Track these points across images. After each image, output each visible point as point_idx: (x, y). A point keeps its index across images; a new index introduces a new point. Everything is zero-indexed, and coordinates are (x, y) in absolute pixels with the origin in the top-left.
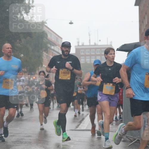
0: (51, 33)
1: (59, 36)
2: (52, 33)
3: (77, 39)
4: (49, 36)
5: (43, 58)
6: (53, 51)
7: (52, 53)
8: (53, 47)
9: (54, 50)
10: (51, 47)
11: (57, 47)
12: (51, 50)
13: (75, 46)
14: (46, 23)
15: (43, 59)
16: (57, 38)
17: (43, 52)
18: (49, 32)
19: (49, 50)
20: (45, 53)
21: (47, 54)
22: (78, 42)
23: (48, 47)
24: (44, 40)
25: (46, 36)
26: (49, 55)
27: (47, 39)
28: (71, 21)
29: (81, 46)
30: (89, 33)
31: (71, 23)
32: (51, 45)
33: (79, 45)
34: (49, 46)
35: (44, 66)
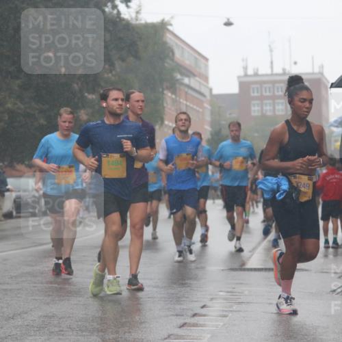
0: (182, 48)
1: (200, 54)
2: (185, 47)
3: (243, 60)
4: (178, 54)
5: (165, 105)
6: (186, 89)
7: (186, 93)
8: (186, 81)
9: (189, 87)
10: (183, 79)
11: (197, 78)
12: (182, 87)
13: (239, 77)
14: (171, 25)
15: (164, 107)
16: (196, 58)
17: (165, 92)
18: (177, 44)
19: (178, 86)
20: (170, 94)
21: (174, 96)
22: (245, 68)
23: (177, 80)
24: (166, 65)
25: (171, 54)
26: (178, 98)
27: (173, 60)
28: (228, 19)
29: (251, 76)
30: (270, 46)
31: (228, 24)
32: (182, 74)
33: (246, 75)
34: (179, 76)
35: (166, 122)
